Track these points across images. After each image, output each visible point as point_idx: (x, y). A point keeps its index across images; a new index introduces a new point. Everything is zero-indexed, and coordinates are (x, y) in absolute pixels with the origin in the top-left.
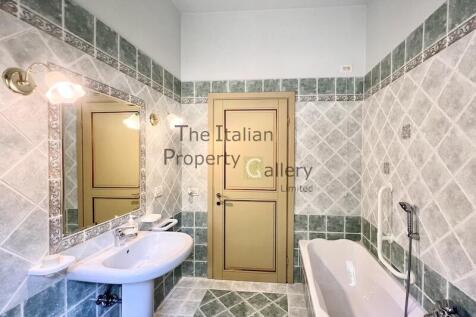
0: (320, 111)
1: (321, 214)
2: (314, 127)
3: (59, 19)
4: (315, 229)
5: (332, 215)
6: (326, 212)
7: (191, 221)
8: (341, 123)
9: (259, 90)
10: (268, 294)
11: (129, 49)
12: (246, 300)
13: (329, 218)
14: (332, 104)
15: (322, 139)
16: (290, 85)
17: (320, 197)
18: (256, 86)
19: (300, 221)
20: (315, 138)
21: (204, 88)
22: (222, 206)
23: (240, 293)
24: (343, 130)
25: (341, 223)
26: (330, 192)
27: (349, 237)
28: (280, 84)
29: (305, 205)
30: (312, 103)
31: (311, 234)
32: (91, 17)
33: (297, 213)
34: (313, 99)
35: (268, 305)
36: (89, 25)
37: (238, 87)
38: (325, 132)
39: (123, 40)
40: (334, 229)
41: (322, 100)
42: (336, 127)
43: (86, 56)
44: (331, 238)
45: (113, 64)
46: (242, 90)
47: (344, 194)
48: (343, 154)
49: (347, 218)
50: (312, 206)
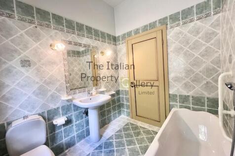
0: (184, 31)
1: (187, 94)
2: (179, 42)
3: (63, 26)
4: (183, 103)
5: (195, 95)
6: (191, 93)
7: (123, 93)
8: (200, 35)
9: (147, 30)
10: (153, 131)
11: (89, 29)
12: (141, 130)
13: (192, 97)
14: (192, 24)
15: (186, 48)
16: (163, 21)
17: (185, 84)
18: (145, 28)
19: (173, 97)
20: (181, 48)
21: (124, 36)
22: (134, 88)
23: (141, 127)
24: (202, 39)
25: (203, 101)
26: (193, 81)
27: (209, 111)
28: (157, 23)
29: (175, 89)
30: (178, 28)
31: (180, 106)
32: (74, 22)
33: (171, 93)
34: (178, 25)
35: (151, 136)
36: (73, 25)
37: (137, 31)
38: (188, 43)
39: (86, 26)
40: (197, 104)
41: (184, 23)
42: (196, 38)
43: (73, 35)
44: (194, 110)
45: (83, 36)
46: (139, 33)
47: (205, 82)
48: (203, 56)
49: (208, 98)
50: (181, 90)
